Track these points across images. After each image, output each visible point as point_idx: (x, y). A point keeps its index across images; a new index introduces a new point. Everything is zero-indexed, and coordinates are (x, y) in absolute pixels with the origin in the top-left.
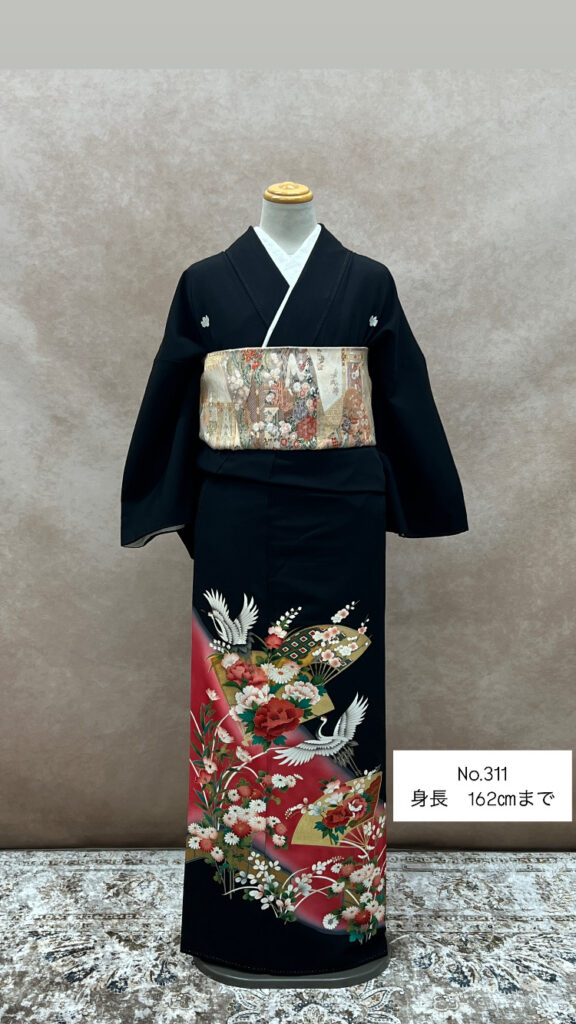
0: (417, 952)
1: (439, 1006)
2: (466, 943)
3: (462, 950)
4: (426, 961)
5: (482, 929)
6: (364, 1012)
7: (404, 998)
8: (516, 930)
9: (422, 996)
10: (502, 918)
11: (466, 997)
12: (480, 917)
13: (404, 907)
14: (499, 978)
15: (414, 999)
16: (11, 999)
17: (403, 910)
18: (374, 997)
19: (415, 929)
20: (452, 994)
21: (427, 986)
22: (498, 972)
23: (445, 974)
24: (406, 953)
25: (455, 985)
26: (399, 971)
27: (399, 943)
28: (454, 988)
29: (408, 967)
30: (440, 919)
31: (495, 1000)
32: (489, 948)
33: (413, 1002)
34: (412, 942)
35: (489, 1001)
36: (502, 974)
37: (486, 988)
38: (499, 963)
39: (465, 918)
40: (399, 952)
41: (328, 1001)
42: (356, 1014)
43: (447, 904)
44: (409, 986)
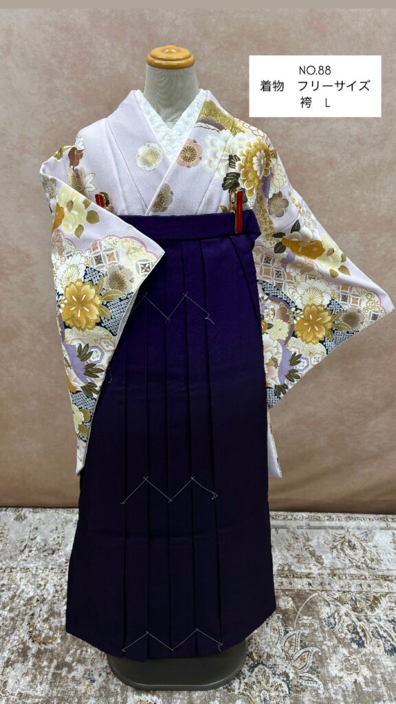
0: (325, 611)
1: (347, 669)
2: (355, 601)
3: (355, 609)
4: (332, 620)
5: (365, 588)
6: (296, 674)
7: (321, 660)
8: (386, 590)
9: (334, 658)
10: (376, 578)
11: (364, 659)
12: (361, 576)
13: (311, 566)
14: (383, 639)
15: (329, 661)
16: (58, 654)
17: (310, 568)
18: (302, 659)
19: (320, 588)
20: (354, 656)
21: (336, 647)
22: (381, 632)
23: (346, 634)
24: (318, 612)
25: (355, 646)
26: (315, 630)
27: (312, 602)
28: (354, 649)
29: (321, 627)
30: (335, 578)
31: (385, 663)
32: (372, 609)
33: (328, 664)
34: (320, 601)
35: (380, 664)
36: (385, 635)
37: (377, 650)
38: (382, 623)
39: (352, 577)
40: (313, 611)
41: (271, 663)
42: (291, 676)
43: (338, 562)
44: (324, 647)
